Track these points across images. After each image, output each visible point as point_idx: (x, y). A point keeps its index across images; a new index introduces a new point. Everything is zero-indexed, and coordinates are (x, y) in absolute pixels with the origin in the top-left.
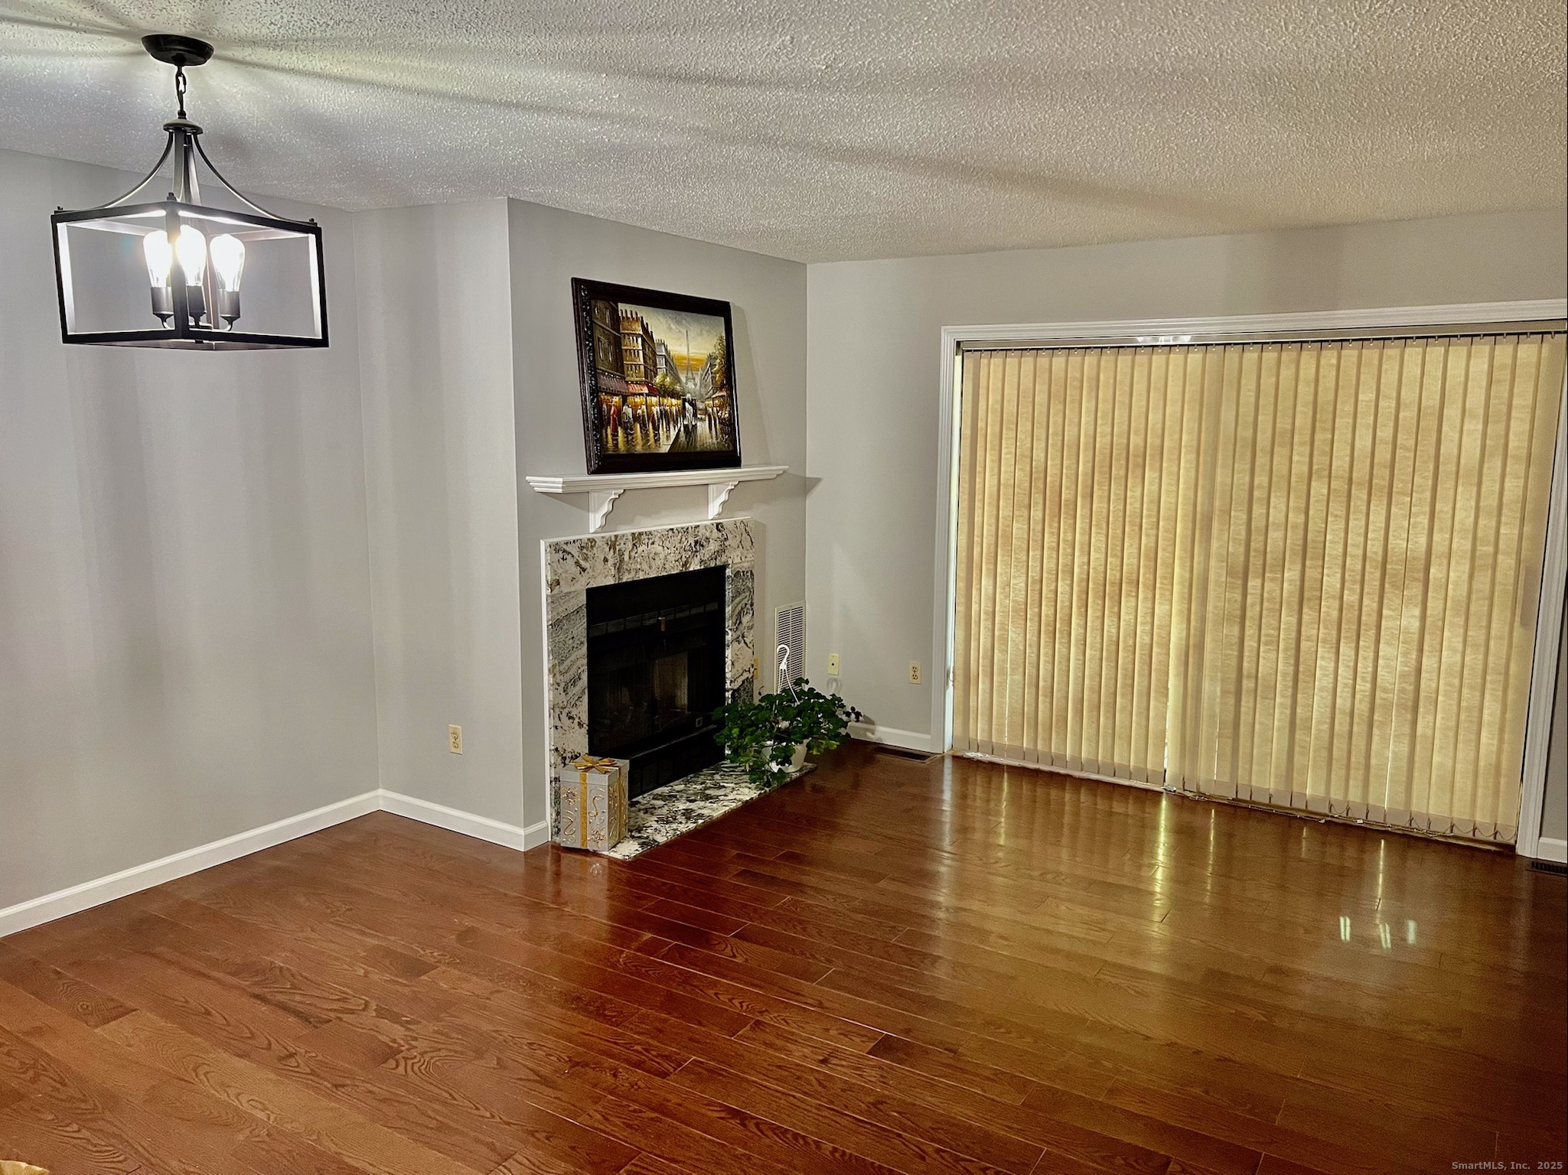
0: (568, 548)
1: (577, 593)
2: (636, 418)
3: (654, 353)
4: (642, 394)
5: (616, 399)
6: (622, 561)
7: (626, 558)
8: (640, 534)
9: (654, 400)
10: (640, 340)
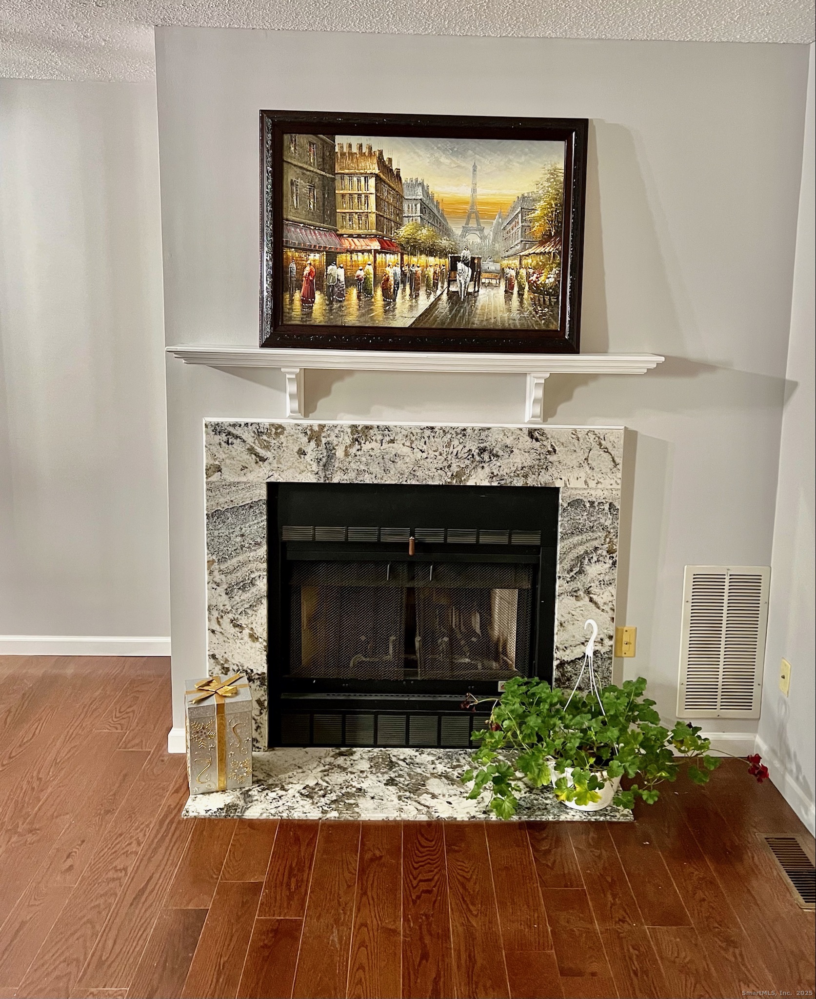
0: (237, 431)
1: (249, 486)
2: (350, 281)
3: (400, 197)
4: (369, 251)
5: (315, 258)
6: (331, 457)
7: (340, 453)
8: (368, 428)
9: (391, 258)
10: (372, 182)
